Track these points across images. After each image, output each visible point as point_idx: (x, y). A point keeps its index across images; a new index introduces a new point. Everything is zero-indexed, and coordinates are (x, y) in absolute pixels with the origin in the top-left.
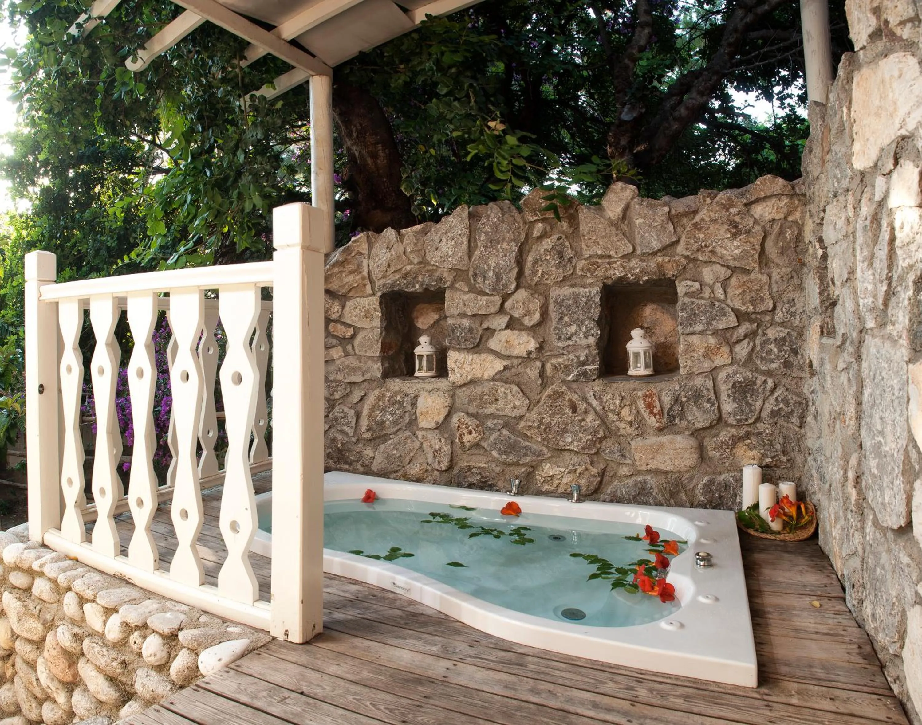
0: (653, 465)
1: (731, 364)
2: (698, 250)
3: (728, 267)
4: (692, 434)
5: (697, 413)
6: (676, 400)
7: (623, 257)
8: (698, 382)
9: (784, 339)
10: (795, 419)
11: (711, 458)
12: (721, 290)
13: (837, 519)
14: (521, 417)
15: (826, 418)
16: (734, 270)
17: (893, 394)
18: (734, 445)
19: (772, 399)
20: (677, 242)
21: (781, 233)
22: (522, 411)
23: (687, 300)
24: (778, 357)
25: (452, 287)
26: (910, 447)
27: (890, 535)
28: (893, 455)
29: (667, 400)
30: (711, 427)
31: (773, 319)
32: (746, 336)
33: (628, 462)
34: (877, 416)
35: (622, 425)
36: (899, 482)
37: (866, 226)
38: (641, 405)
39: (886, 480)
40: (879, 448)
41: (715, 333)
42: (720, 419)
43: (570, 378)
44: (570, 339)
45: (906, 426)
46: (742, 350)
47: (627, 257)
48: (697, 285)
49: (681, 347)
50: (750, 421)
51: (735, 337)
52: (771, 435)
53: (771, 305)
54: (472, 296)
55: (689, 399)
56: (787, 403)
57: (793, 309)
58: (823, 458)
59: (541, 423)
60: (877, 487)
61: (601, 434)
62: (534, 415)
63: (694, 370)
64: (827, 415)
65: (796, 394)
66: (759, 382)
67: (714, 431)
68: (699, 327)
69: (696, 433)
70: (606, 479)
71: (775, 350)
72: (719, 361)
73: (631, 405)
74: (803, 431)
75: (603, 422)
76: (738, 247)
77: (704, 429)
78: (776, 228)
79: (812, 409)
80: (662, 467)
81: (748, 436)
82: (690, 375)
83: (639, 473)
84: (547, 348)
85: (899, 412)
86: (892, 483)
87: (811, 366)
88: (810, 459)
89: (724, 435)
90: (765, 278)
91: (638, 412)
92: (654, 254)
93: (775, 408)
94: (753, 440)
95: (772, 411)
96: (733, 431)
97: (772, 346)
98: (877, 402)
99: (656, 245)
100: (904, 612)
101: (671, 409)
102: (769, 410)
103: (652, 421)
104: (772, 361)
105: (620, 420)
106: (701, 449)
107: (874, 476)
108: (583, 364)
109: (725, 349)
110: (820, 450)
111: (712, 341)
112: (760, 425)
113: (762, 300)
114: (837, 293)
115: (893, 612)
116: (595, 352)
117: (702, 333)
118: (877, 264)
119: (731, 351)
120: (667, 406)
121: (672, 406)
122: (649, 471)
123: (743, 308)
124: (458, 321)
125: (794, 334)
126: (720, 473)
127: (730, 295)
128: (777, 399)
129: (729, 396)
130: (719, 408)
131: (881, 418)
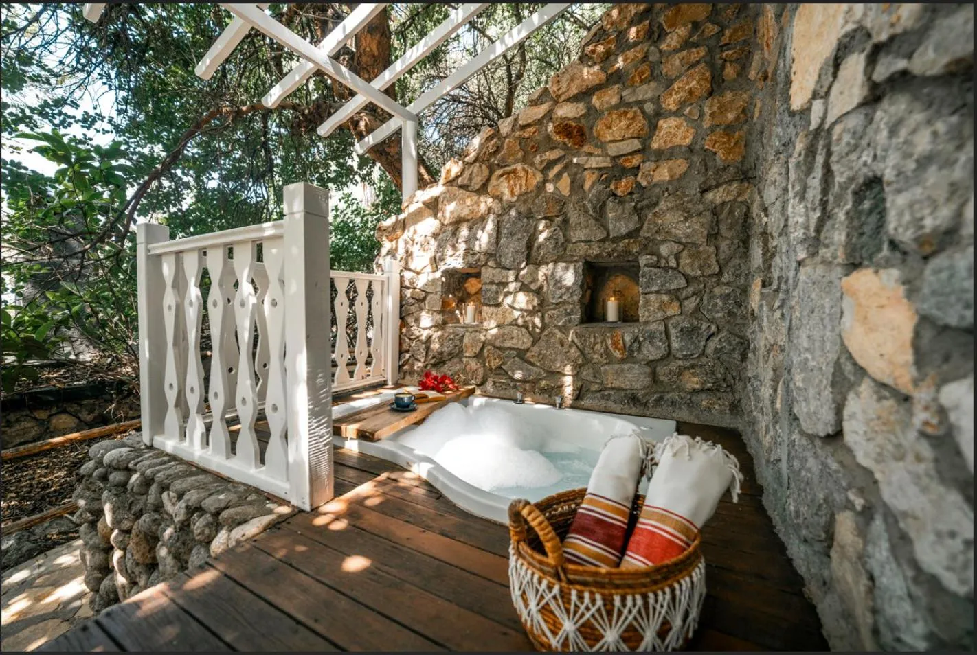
0: (616, 384)
1: (681, 314)
2: (657, 232)
3: (680, 243)
4: (647, 364)
5: (651, 349)
6: (636, 339)
7: (600, 241)
8: (653, 327)
9: (728, 295)
10: (736, 355)
11: (662, 382)
12: (674, 261)
13: (767, 431)
14: (528, 350)
15: (762, 351)
16: (685, 245)
17: (824, 313)
18: (680, 374)
19: (716, 340)
20: (641, 227)
21: (731, 212)
22: (528, 345)
23: (646, 269)
24: (722, 309)
25: (486, 264)
26: (842, 360)
27: (818, 443)
28: (821, 369)
29: (628, 338)
30: (662, 359)
31: (719, 280)
32: (694, 294)
33: (599, 381)
34: (804, 336)
35: (596, 356)
36: (827, 393)
37: (799, 163)
38: (609, 342)
39: (812, 392)
40: (805, 364)
41: (668, 292)
42: (669, 353)
43: (560, 324)
44: (561, 297)
45: (839, 341)
46: (691, 304)
47: (603, 241)
48: (655, 258)
49: (641, 303)
50: (695, 356)
51: (684, 294)
52: (713, 366)
53: (717, 270)
54: (498, 270)
55: (645, 339)
56: (730, 343)
57: (738, 272)
58: (758, 383)
59: (540, 353)
60: (801, 398)
61: (580, 361)
62: (535, 349)
63: (650, 318)
64: (763, 348)
65: (738, 336)
66: (704, 327)
67: (665, 362)
68: (654, 288)
69: (649, 363)
70: (583, 392)
71: (720, 304)
72: (670, 312)
73: (602, 342)
74: (744, 364)
75: (582, 353)
76: (689, 227)
77: (657, 361)
78: (727, 209)
79: (752, 345)
80: (623, 386)
81: (693, 366)
82: (647, 323)
83: (606, 389)
84: (545, 303)
85: (829, 327)
86: (819, 394)
87: (753, 314)
88: (749, 385)
89: (674, 365)
90: (712, 249)
91: (607, 348)
92: (623, 237)
93: (719, 347)
94: (698, 370)
95: (716, 349)
96: (680, 363)
97: (718, 301)
98: (804, 322)
99: (624, 231)
100: (833, 515)
101: (631, 346)
102: (713, 348)
103: (618, 354)
104: (718, 312)
105: (595, 353)
106: (654, 375)
107: (798, 388)
108: (569, 314)
109: (676, 305)
110: (756, 377)
111: (665, 298)
112: (704, 360)
113: (709, 266)
114: (775, 243)
115: (820, 513)
116: (578, 307)
117: (657, 292)
118: (810, 194)
119: (681, 305)
120: (628, 344)
121: (632, 343)
122: (613, 388)
123: (692, 273)
124: (489, 287)
125: (738, 291)
126: (668, 392)
127: (681, 264)
128: (720, 340)
129: (677, 337)
130: (669, 346)
131: (809, 337)
